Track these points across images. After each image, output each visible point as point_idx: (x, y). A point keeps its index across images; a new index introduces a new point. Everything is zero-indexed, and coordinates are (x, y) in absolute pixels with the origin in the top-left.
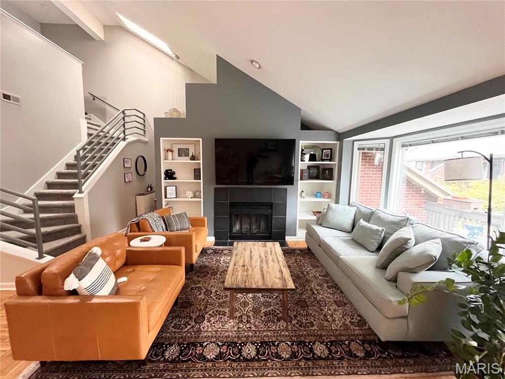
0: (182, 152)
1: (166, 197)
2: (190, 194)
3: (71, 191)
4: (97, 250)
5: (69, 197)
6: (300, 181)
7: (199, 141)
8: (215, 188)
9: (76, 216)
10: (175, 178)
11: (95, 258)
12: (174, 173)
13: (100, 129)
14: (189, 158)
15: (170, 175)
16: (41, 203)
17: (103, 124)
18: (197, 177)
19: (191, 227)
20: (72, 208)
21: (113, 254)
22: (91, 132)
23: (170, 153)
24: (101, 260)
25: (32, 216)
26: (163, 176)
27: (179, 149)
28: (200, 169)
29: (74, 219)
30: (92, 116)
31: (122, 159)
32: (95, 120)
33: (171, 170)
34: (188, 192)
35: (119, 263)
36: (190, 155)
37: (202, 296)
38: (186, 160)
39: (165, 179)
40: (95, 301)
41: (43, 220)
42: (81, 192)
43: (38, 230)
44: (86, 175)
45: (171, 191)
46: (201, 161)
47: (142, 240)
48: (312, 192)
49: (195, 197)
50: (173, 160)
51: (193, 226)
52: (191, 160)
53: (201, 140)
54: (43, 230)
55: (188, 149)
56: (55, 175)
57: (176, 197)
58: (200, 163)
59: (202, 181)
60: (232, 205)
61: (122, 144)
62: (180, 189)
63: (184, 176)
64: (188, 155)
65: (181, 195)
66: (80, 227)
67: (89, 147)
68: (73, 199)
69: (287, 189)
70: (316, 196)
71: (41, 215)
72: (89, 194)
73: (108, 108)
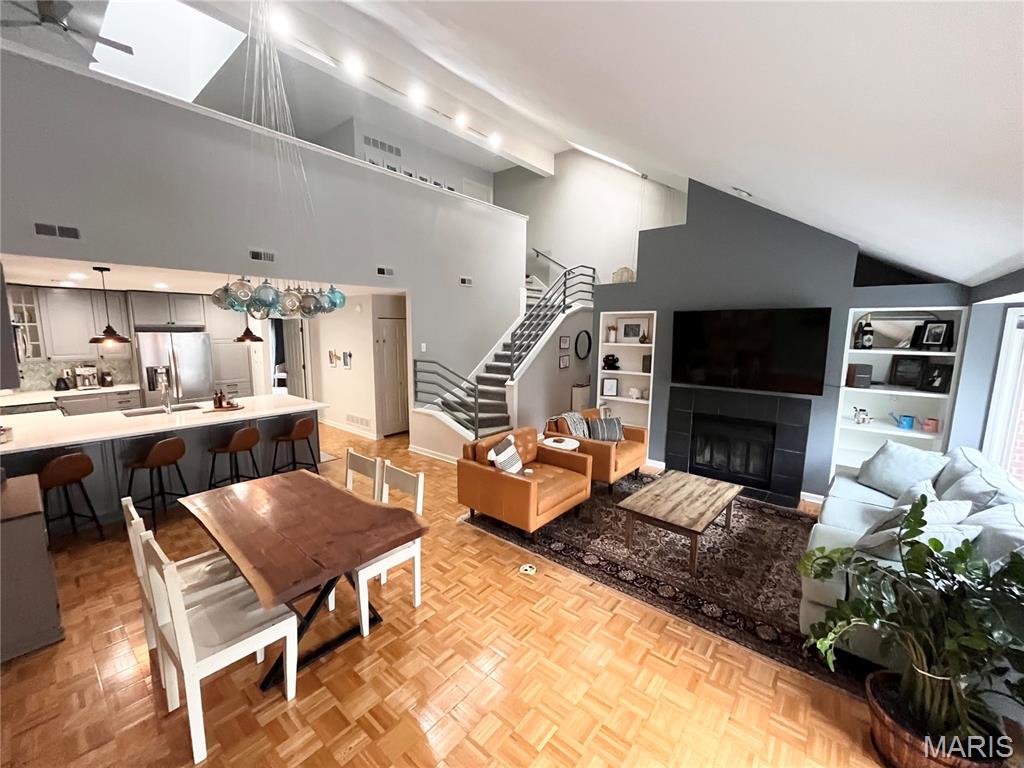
0: (631, 331)
1: (602, 394)
2: (635, 392)
3: (504, 376)
4: (511, 438)
5: (502, 383)
6: (844, 390)
7: (653, 314)
8: (672, 388)
9: (506, 405)
10: (617, 368)
11: (509, 444)
12: (617, 360)
13: (542, 296)
14: (637, 339)
15: (611, 363)
16: (480, 387)
17: (545, 288)
18: (646, 369)
19: (623, 439)
20: (502, 396)
21: (525, 447)
22: (531, 302)
23: (613, 333)
24: (513, 447)
25: (473, 400)
26: (601, 363)
27: (626, 326)
28: (651, 356)
29: (504, 408)
30: (534, 278)
31: (559, 337)
32: (538, 283)
33: (613, 356)
34: (632, 389)
35: (530, 457)
36: (641, 334)
37: (608, 520)
38: (634, 342)
39: (604, 368)
40: (504, 473)
41: (481, 405)
42: (512, 379)
43: (476, 415)
44: (520, 359)
45: (610, 387)
46: (653, 345)
47: (555, 441)
48: (891, 414)
49: (642, 398)
50: (616, 342)
51: (626, 439)
52: (642, 342)
53: (655, 312)
54: (481, 415)
55: (639, 326)
56: (493, 357)
57: (617, 395)
58: (651, 348)
59: (652, 374)
60: (697, 417)
61: (561, 317)
62: (624, 384)
63: (630, 367)
64: (638, 335)
65: (624, 393)
66: (508, 418)
67: (528, 322)
68: (505, 386)
69: (810, 401)
70: (899, 424)
71: (480, 400)
72: (520, 381)
73: (552, 265)
